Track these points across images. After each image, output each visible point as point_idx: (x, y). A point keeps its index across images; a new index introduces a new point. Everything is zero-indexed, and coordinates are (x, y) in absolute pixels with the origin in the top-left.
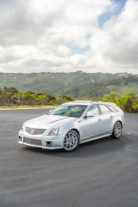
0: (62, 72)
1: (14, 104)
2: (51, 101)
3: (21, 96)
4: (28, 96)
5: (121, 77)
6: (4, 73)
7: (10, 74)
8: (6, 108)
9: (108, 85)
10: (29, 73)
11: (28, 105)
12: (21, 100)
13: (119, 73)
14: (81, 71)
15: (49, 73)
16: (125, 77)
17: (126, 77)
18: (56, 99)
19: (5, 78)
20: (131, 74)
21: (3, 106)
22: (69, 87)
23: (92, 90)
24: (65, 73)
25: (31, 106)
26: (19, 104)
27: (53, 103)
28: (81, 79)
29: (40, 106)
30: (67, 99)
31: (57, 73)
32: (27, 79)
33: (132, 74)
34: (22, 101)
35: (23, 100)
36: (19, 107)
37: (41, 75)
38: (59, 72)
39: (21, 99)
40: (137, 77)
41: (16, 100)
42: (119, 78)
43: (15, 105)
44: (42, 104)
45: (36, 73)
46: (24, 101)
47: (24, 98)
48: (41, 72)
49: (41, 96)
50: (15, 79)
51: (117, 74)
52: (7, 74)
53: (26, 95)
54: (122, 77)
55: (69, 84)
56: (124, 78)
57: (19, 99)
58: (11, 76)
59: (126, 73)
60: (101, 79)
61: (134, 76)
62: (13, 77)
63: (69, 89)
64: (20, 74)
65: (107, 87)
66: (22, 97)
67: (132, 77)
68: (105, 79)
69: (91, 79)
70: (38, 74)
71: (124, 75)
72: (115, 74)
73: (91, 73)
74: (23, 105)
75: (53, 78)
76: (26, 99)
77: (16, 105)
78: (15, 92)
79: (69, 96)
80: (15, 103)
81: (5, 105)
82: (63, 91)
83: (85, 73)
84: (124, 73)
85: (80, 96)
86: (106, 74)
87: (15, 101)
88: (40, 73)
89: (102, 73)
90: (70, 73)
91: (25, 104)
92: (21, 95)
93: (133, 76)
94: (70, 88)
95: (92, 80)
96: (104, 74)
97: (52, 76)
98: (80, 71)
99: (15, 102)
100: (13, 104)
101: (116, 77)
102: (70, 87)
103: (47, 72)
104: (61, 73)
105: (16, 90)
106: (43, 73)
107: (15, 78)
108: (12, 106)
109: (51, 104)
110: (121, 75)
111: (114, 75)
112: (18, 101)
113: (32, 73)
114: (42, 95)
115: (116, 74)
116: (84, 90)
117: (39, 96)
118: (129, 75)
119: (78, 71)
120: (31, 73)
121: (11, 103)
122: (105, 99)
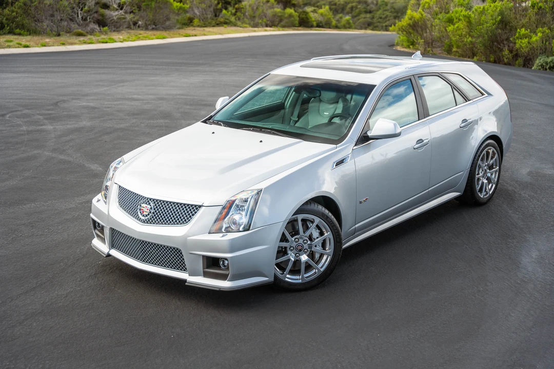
1: (99, 26)
2: (224, 11)
8: (72, 44)
11: (147, 29)
12: (121, 9)
21: (59, 35)
25: (158, 33)
26: (117, 26)
27: (233, 19)
29: (189, 30)
34: (126, 13)
35: (129, 10)
36: (115, 36)
39: (121, 7)
41: (107, 12)
43: (100, 32)
44: (196, 21)
46: (132, 15)
47: (133, 3)
57: (115, 6)
74: (129, 27)
76: (139, 8)
77: (106, 28)
80: (102, 23)
81: (67, 32)
87: (102, 15)
91: (135, 24)
99: (100, 18)
100: (96, 27)
108: (92, 32)
109: (227, 23)
112: (115, 14)
121: (87, 25)
122: (417, 15)
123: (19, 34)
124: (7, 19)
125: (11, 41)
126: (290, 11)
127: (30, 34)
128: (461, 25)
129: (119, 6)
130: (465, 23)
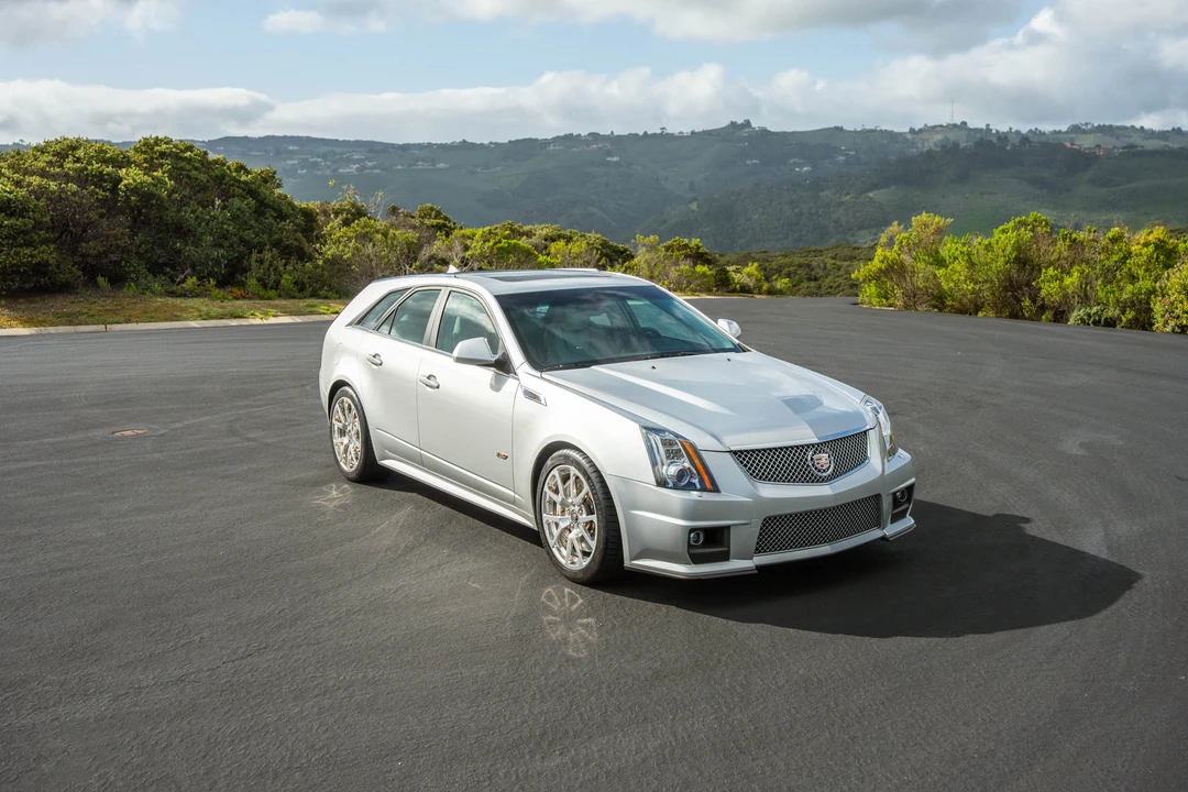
0: (659, 132)
3: (466, 248)
4: (499, 245)
5: (935, 144)
6: (393, 146)
7: (420, 147)
9: (875, 187)
10: (506, 141)
12: (466, 265)
13: (930, 124)
14: (747, 124)
15: (595, 136)
16: (956, 145)
17: (962, 145)
18: (633, 257)
19: (400, 167)
20: (988, 129)
22: (691, 202)
23: (801, 214)
24: (671, 136)
28: (749, 162)
30: (687, 256)
31: (636, 135)
32: (499, 168)
33: (994, 127)
35: (476, 265)
37: (562, 147)
38: (641, 134)
40: (1013, 145)
42: (929, 152)
45: (537, 140)
47: (483, 256)
48: (562, 134)
49: (562, 243)
50: (440, 169)
51: (921, 131)
52: (405, 148)
53: (487, 244)
54: (943, 147)
55: (692, 187)
56: (950, 151)
58: (424, 160)
59: (964, 123)
60: (842, 158)
61: (1003, 138)
62: (434, 162)
63: (693, 212)
64: (465, 146)
65: (871, 195)
66: (469, 252)
67: (991, 141)
68: (863, 156)
69: (792, 161)
70: (546, 143)
71: (952, 136)
72: (907, 130)
73: (793, 133)
75: (616, 159)
76: (490, 264)
78: (439, 227)
79: (695, 242)
82: (664, 222)
83: (764, 132)
84: (955, 125)
85: (742, 241)
86: (867, 134)
88: (557, 139)
89: (845, 128)
90: (693, 133)
92: (468, 242)
93: (995, 140)
94: (694, 206)
95: (799, 165)
96: (855, 132)
97: (609, 153)
98: (740, 121)
101: (917, 148)
102: (695, 199)
103: (590, 134)
104: (654, 135)
105: (446, 219)
106: (569, 137)
107: (442, 165)
110: (939, 137)
111: (907, 140)
113: (517, 141)
114: (569, 240)
115: (912, 131)
116: (763, 214)
117: (553, 247)
118: (978, 136)
119: (733, 124)
120: (513, 139)
122: (891, 254)
123: (326, 298)
124: (309, 278)
125: (314, 306)
126: (700, 269)
127: (340, 298)
128: (959, 267)
129: (462, 262)
130: (963, 263)
